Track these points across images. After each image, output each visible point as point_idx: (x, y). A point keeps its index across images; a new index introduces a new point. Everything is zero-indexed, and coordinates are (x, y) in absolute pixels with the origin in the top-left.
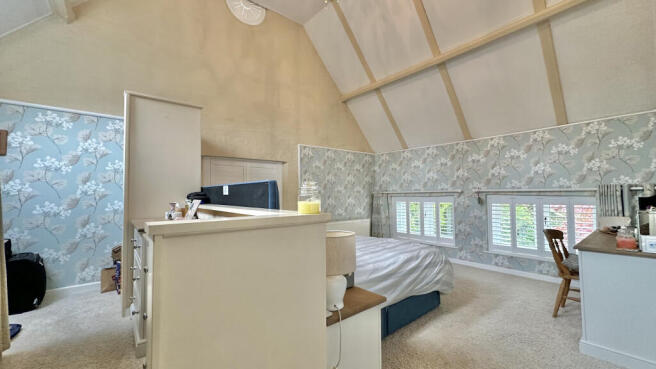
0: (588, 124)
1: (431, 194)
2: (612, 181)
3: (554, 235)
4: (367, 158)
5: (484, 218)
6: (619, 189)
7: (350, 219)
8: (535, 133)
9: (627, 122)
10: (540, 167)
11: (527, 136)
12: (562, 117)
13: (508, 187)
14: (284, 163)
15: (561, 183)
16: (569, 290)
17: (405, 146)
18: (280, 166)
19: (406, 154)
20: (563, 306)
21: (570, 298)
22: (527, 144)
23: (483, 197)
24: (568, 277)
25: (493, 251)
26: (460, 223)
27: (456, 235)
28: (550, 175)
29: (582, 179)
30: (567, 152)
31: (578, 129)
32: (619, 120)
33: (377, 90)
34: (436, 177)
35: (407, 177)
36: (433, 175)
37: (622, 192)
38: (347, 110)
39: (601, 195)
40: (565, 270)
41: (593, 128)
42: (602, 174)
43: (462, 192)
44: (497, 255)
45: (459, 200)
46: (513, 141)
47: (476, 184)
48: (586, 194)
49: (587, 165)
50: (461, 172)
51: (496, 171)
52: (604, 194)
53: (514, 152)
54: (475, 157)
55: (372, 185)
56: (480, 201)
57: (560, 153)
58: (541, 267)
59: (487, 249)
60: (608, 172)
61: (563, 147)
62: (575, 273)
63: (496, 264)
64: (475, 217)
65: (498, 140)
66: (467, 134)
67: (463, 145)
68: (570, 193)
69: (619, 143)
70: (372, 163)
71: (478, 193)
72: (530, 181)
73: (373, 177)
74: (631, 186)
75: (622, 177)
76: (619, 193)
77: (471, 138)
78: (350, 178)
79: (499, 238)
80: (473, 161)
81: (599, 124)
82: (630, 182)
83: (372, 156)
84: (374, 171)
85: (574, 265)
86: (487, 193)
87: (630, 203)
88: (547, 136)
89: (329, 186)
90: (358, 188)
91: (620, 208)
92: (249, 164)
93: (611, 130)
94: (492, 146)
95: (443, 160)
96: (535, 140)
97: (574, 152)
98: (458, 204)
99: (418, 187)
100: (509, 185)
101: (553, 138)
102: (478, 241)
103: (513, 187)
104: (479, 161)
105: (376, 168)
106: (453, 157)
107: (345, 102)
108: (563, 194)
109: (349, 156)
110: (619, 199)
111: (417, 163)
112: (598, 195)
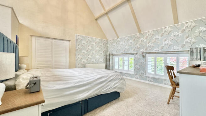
0: (187, 23)
1: (126, 54)
2: (196, 46)
3: (170, 68)
4: (105, 41)
5: (145, 63)
6: (199, 49)
7: (97, 63)
8: (165, 28)
9: (203, 21)
10: (166, 42)
11: (162, 30)
12: (176, 21)
13: (154, 51)
14: (70, 41)
15: (175, 48)
16: (175, 92)
17: (118, 37)
18: (68, 42)
19: (119, 40)
20: (172, 99)
21: (175, 96)
22: (162, 33)
23: (144, 55)
24: (175, 86)
25: (147, 75)
26: (136, 65)
27: (135, 70)
28: (170, 45)
29: (183, 46)
30: (178, 35)
31: (183, 25)
32: (200, 20)
33: (106, 14)
34: (128, 47)
35: (119, 48)
36: (127, 47)
37: (200, 50)
38: (97, 23)
39: (191, 52)
40: (174, 83)
41: (188, 25)
42: (192, 43)
43: (137, 53)
44: (149, 77)
45: (135, 56)
46: (157, 32)
47: (142, 50)
48: (185, 52)
49: (186, 40)
50: (137, 45)
51: (150, 44)
52: (192, 52)
53: (157, 37)
54: (142, 39)
55: (107, 51)
56: (143, 56)
57: (175, 36)
58: (165, 82)
59: (146, 75)
60: (194, 43)
61: (176, 33)
62: (178, 85)
63: (149, 81)
64: (142, 62)
65: (151, 32)
66: (140, 31)
67: (138, 35)
68: (178, 52)
69: (200, 30)
70: (107, 44)
71: (143, 53)
72: (162, 48)
73: (107, 49)
74: (204, 48)
75: (200, 44)
76: (199, 51)
77: (141, 32)
78: (98, 48)
79: (150, 70)
80: (142, 41)
81: (192, 22)
82: (204, 46)
83: (107, 41)
84: (108, 46)
85: (178, 81)
86: (146, 53)
87: (203, 55)
88: (170, 29)
89: (89, 51)
90: (101, 52)
91: (199, 57)
92: (54, 41)
93: (197, 24)
94: (149, 34)
95: (131, 41)
96: (165, 31)
97: (180, 35)
98: (136, 57)
99: (122, 52)
100: (154, 50)
101: (172, 30)
102: (142, 72)
103: (156, 51)
104: (143, 41)
105: (108, 45)
106: (134, 40)
107: (96, 20)
108: (175, 52)
109: (98, 40)
110: (199, 54)
111: (122, 43)
112: (189, 52)
